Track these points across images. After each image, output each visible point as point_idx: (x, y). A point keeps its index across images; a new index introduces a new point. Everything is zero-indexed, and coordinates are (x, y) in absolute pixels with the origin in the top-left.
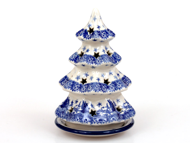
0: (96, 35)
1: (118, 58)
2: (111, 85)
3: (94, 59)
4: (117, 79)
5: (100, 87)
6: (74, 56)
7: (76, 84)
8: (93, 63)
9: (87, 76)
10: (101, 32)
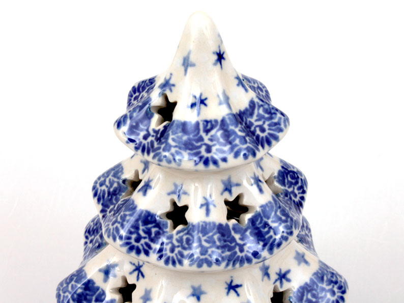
6: (107, 183)
7: (94, 298)
8: (151, 252)
9: (140, 276)
10: (201, 127)
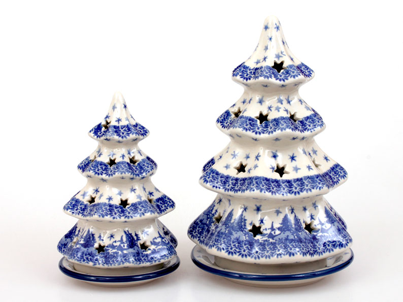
0: (110, 132)
1: (146, 167)
2: (128, 208)
3: (105, 168)
4: (141, 199)
5: (109, 209)
6: (84, 162)
7: (79, 204)
8: (103, 174)
9: (97, 192)
10: (120, 127)
